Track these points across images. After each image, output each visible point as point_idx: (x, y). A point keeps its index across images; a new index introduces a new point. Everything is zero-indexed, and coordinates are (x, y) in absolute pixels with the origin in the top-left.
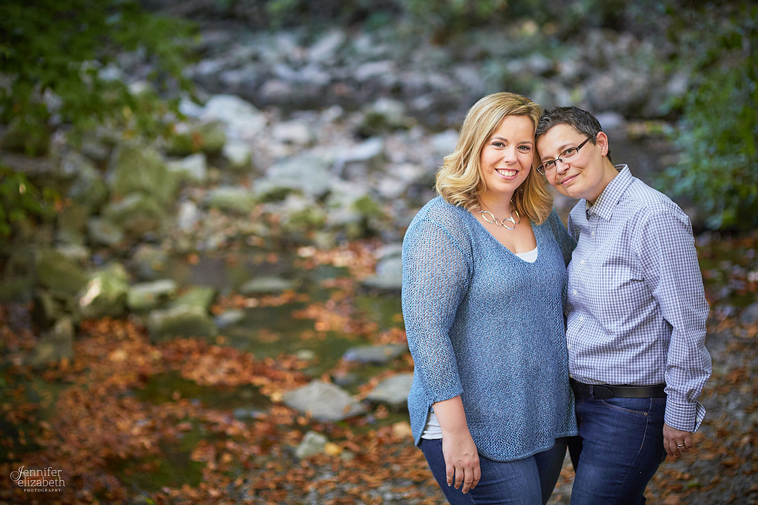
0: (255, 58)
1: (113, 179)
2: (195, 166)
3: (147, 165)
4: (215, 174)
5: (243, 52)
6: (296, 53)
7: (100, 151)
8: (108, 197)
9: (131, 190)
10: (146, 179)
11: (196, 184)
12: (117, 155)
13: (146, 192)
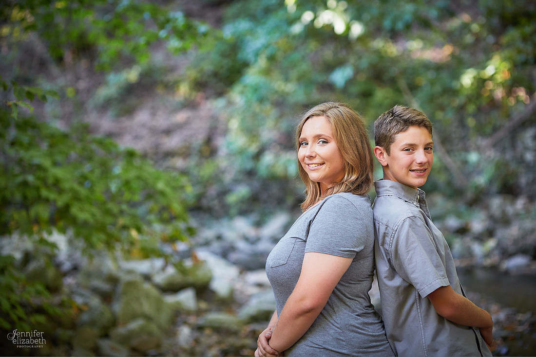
0: (219, 238)
1: (118, 307)
2: (187, 298)
3: (148, 296)
4: (203, 305)
5: (208, 233)
6: (251, 232)
7: (105, 287)
8: (114, 322)
9: (134, 317)
10: (147, 307)
11: (189, 313)
12: (121, 288)
13: (148, 318)
